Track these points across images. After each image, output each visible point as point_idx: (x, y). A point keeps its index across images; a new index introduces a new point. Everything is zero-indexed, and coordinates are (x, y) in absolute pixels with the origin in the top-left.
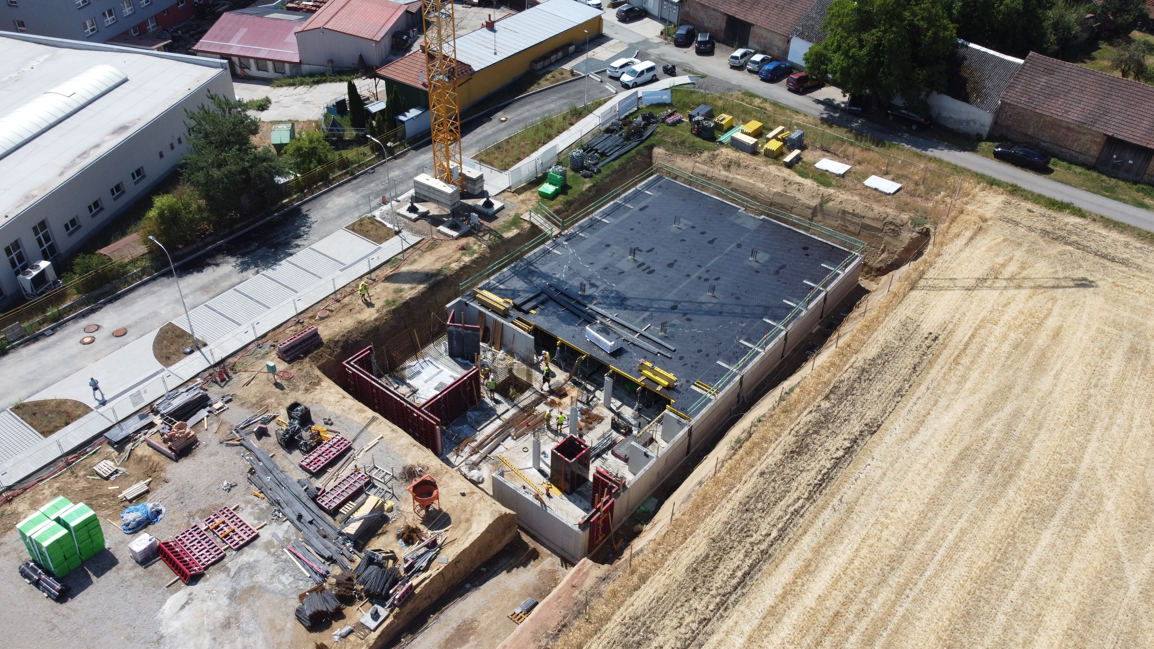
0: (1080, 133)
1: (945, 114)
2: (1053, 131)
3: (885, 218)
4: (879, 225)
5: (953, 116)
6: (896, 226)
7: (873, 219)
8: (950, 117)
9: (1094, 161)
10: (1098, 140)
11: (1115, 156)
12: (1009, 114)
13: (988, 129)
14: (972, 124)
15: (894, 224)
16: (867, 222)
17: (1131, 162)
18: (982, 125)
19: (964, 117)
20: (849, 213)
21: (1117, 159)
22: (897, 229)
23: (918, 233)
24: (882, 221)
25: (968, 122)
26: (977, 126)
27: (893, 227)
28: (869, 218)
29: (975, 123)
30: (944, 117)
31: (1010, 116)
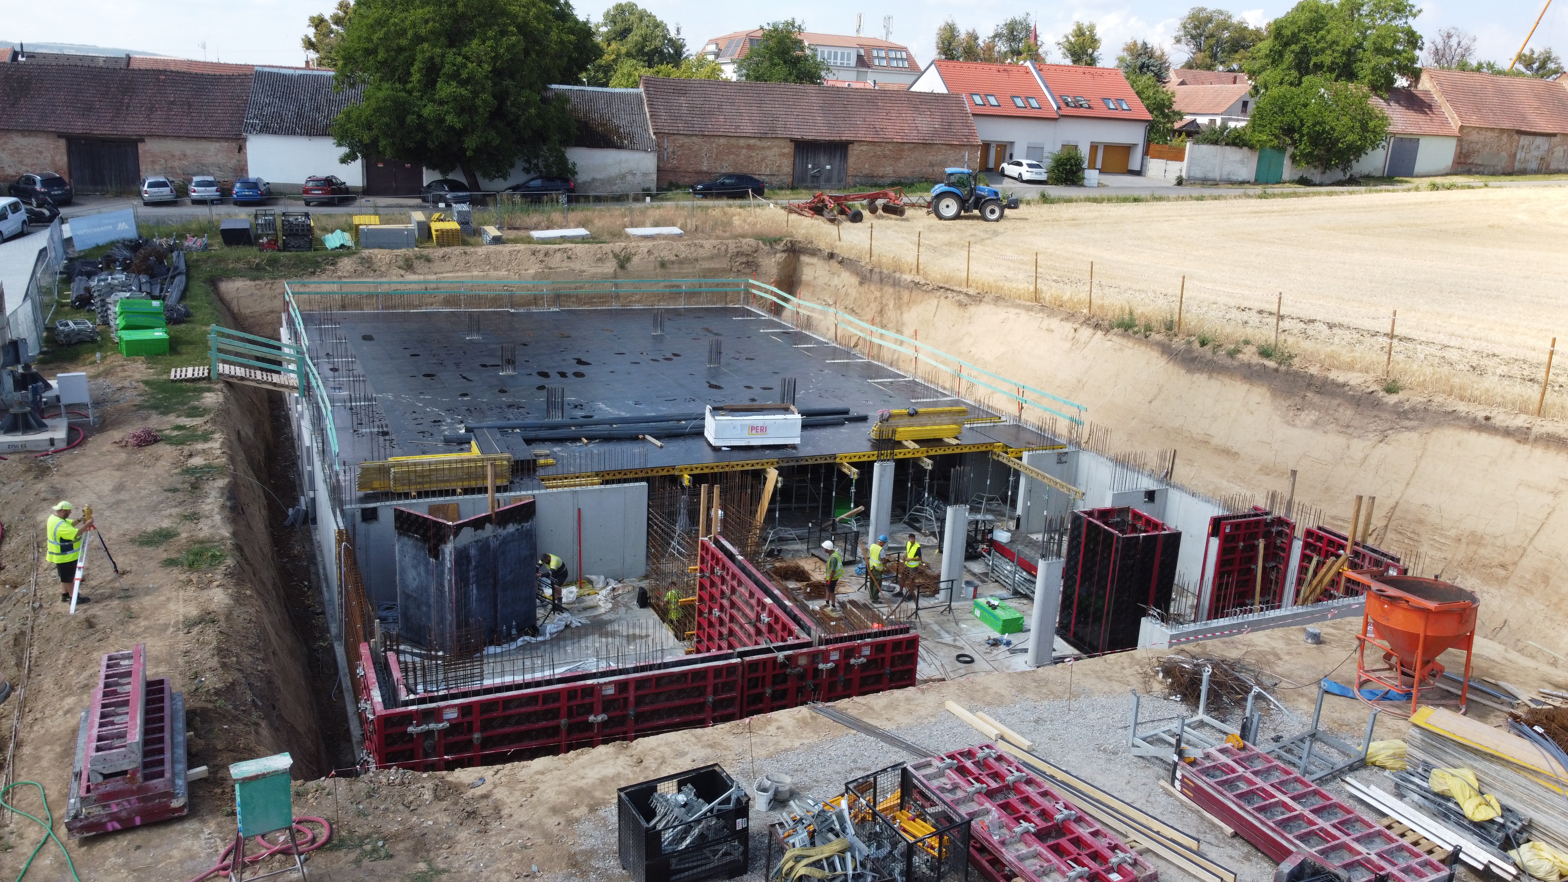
0: (763, 148)
1: (583, 177)
2: (732, 157)
3: (726, 251)
4: (723, 264)
5: (598, 176)
6: (747, 255)
7: (712, 258)
8: (594, 180)
9: (790, 180)
10: (786, 151)
11: (810, 166)
12: (670, 150)
13: (655, 177)
15: (742, 254)
16: (706, 265)
17: (828, 167)
18: (645, 174)
19: (614, 171)
20: (673, 263)
21: (813, 168)
24: (725, 255)
26: (638, 179)
27: (744, 260)
29: (634, 175)
30: (584, 183)
31: (673, 153)
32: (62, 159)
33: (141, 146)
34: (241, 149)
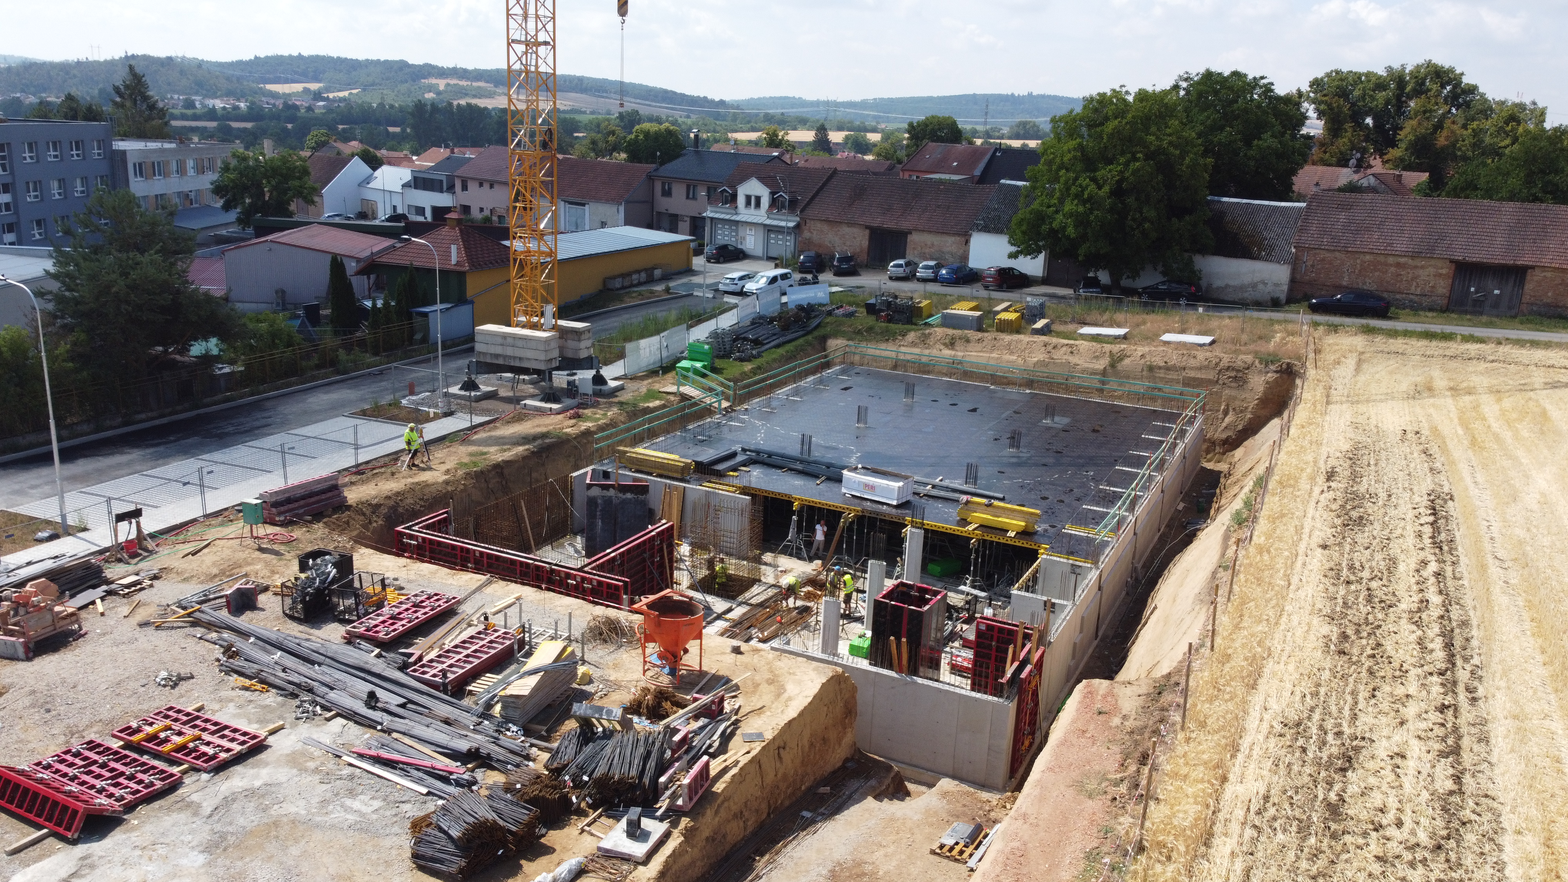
0: (1416, 267)
1: (1218, 283)
2: (1377, 274)
3: (1217, 364)
4: (1211, 375)
5: (1231, 283)
6: (1238, 371)
7: (1200, 369)
8: (1227, 286)
9: (1445, 301)
10: (1444, 271)
11: (1472, 289)
12: (1310, 263)
13: (1285, 288)
14: (1261, 286)
15: (1233, 369)
16: (1192, 374)
17: (1497, 292)
18: (1276, 285)
19: (1247, 280)
20: (1160, 368)
21: (1476, 292)
22: (1240, 374)
23: (1276, 372)
24: (1214, 368)
25: (1254, 286)
26: (1270, 288)
27: (1233, 374)
28: (1192, 369)
29: (1265, 284)
30: (1218, 288)
31: (1313, 266)
32: (865, 243)
33: (909, 237)
34: (967, 242)
